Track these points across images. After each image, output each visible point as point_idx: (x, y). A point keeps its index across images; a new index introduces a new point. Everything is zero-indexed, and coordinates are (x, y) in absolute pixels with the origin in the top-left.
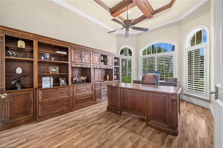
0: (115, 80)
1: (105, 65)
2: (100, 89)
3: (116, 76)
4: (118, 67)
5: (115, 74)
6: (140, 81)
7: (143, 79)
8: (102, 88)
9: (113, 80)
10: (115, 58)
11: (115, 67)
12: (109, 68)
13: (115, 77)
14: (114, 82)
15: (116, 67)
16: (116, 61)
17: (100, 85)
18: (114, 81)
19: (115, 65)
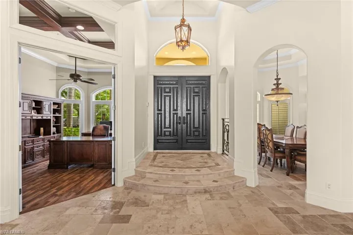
0: (54, 133)
1: (38, 114)
2: (33, 148)
3: (55, 128)
4: (58, 115)
5: (54, 126)
6: (90, 134)
7: (93, 131)
8: (35, 145)
9: (50, 135)
10: (54, 104)
11: (53, 116)
12: (44, 118)
13: (53, 129)
14: (52, 137)
15: (55, 117)
16: (56, 107)
17: (33, 142)
18: (52, 135)
19: (54, 113)
